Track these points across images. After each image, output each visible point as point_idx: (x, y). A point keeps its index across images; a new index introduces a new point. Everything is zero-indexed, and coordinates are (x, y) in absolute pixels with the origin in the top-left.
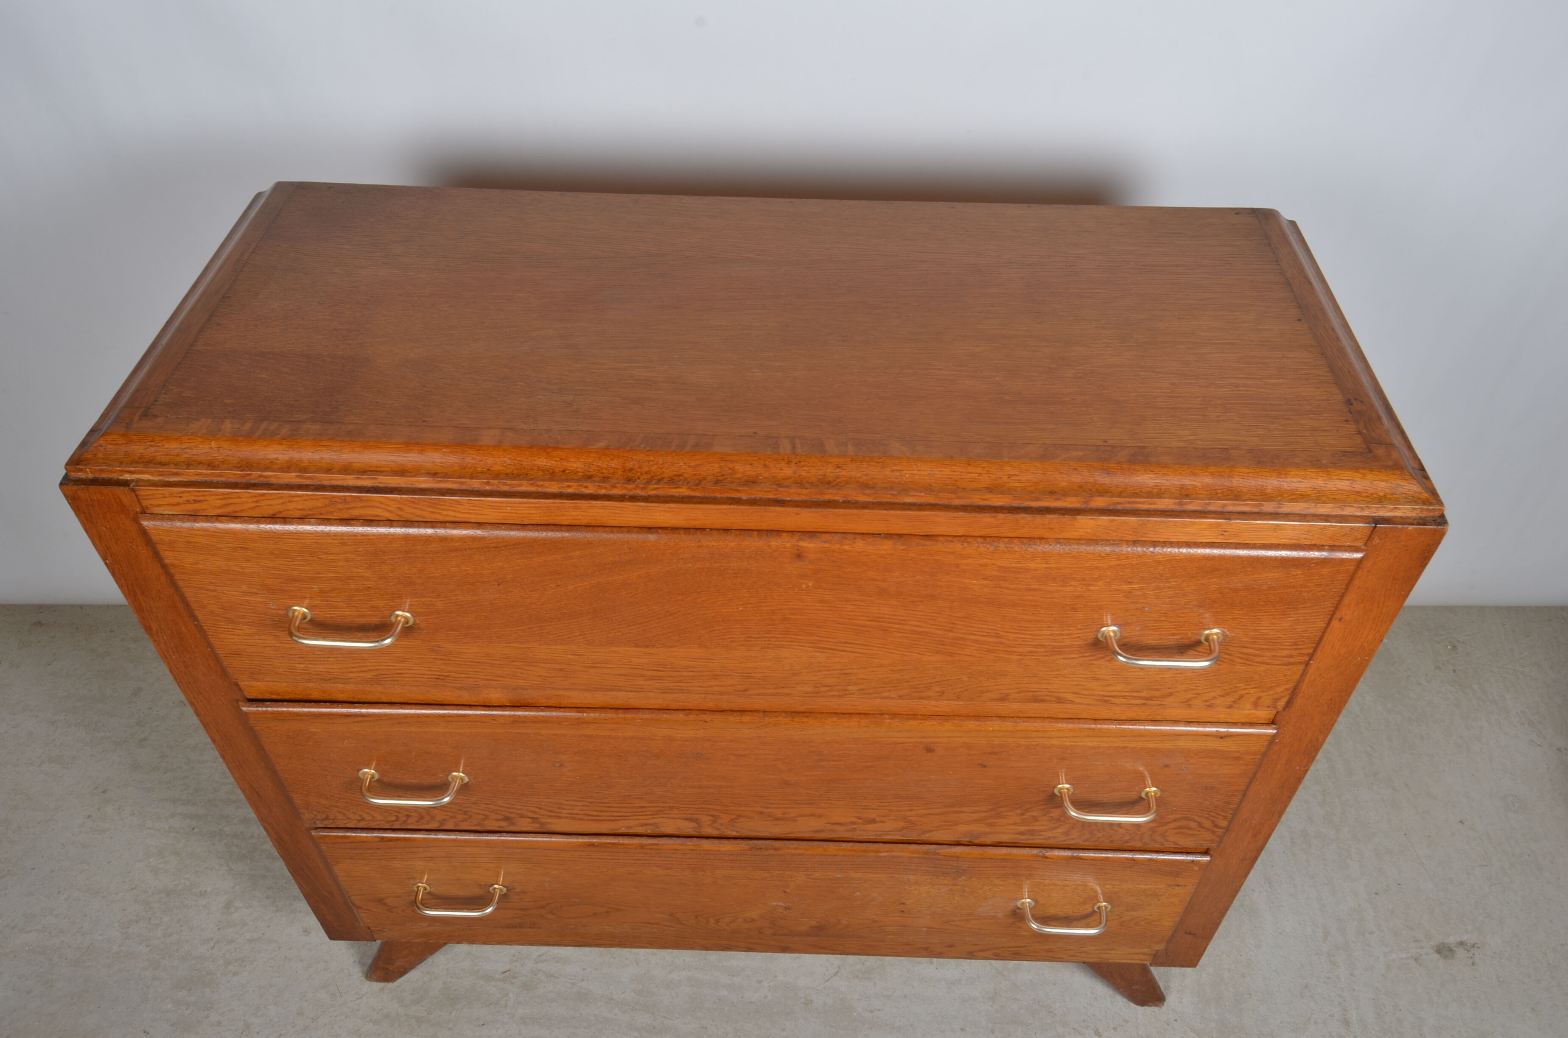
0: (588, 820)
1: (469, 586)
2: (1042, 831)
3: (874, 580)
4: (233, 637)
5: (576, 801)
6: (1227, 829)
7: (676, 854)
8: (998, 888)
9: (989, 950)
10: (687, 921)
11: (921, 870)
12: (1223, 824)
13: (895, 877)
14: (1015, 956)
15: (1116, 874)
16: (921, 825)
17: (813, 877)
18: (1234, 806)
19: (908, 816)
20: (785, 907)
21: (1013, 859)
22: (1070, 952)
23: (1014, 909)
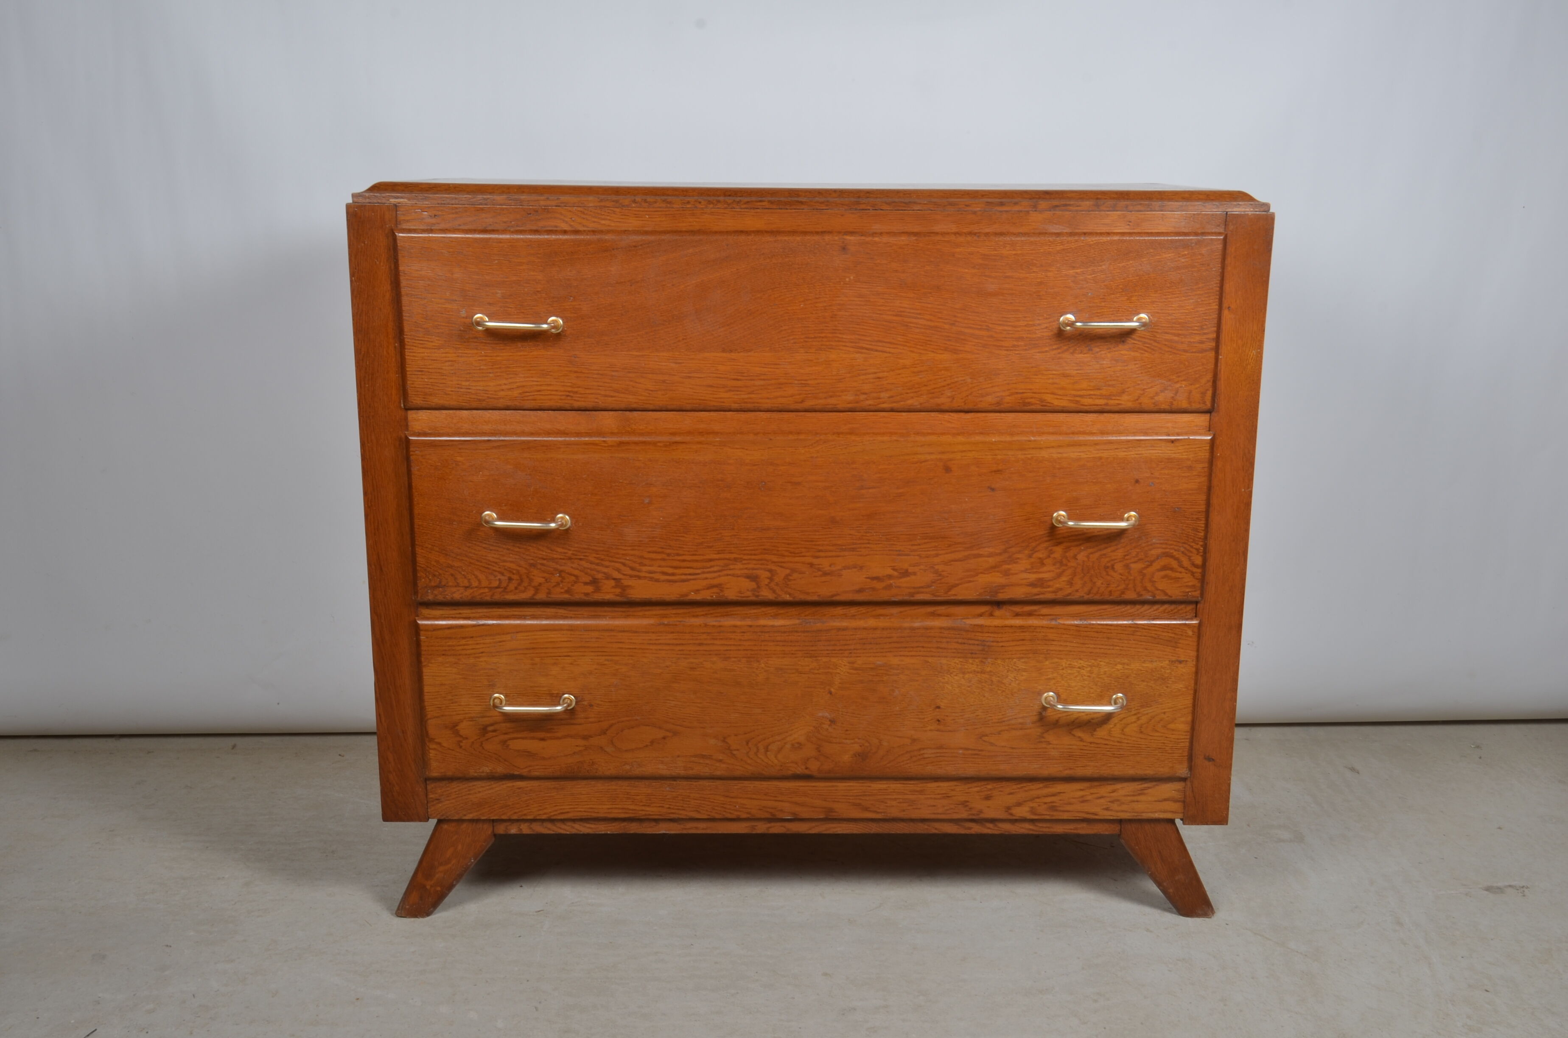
1: (610, 288)
3: (896, 271)
4: (424, 350)
6: (1203, 568)
7: (734, 632)
8: (1022, 676)
9: (1025, 801)
10: (738, 750)
11: (951, 649)
12: (1199, 560)
13: (929, 662)
14: (1052, 813)
15: (1123, 647)
16: (948, 577)
17: (856, 666)
18: (1202, 534)
19: (936, 565)
20: (830, 721)
21: (1030, 626)
22: (1102, 801)
23: (1040, 711)
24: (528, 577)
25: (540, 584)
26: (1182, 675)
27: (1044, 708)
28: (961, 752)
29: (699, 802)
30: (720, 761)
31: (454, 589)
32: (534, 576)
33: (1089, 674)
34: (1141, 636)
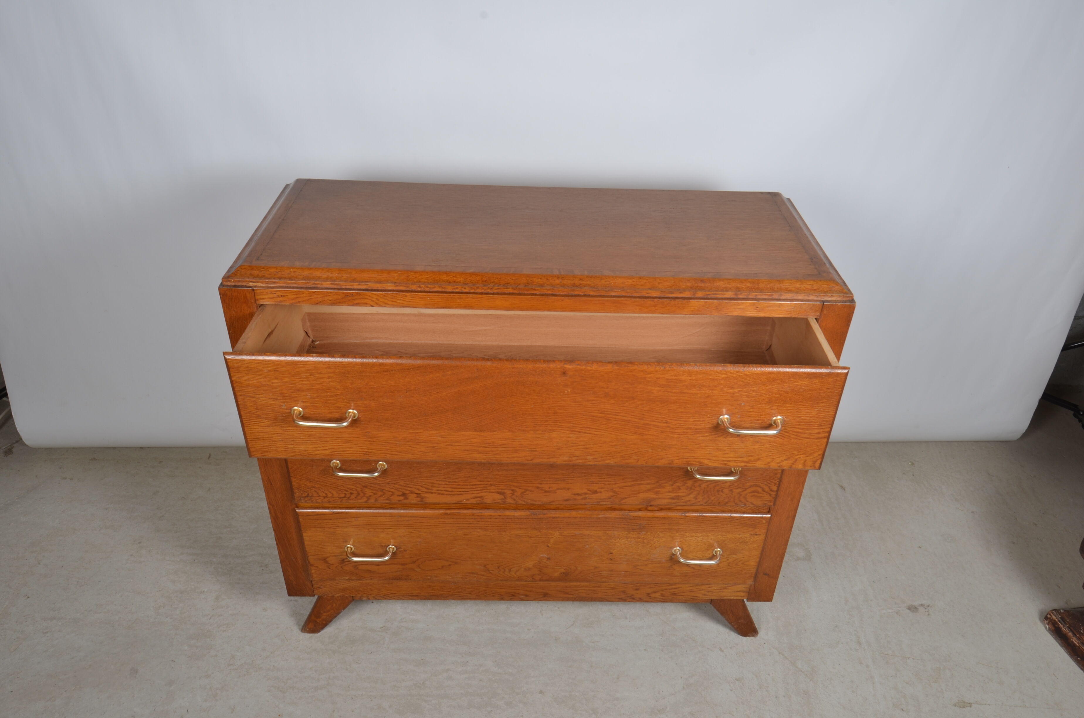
0: (447, 495)
2: (684, 497)
5: (441, 481)
6: (777, 491)
7: (491, 518)
8: (662, 540)
9: (658, 591)
10: (493, 571)
11: (621, 527)
12: (775, 488)
13: (607, 533)
14: (673, 596)
15: (723, 527)
16: (621, 494)
17: (563, 534)
18: (779, 476)
19: (614, 488)
20: (547, 558)
21: (669, 518)
22: (702, 591)
23: (671, 555)
24: (362, 492)
25: (370, 496)
26: (757, 541)
27: (673, 554)
28: (623, 573)
29: (471, 590)
30: (483, 575)
31: (317, 498)
32: (366, 492)
33: (701, 540)
34: (735, 523)
